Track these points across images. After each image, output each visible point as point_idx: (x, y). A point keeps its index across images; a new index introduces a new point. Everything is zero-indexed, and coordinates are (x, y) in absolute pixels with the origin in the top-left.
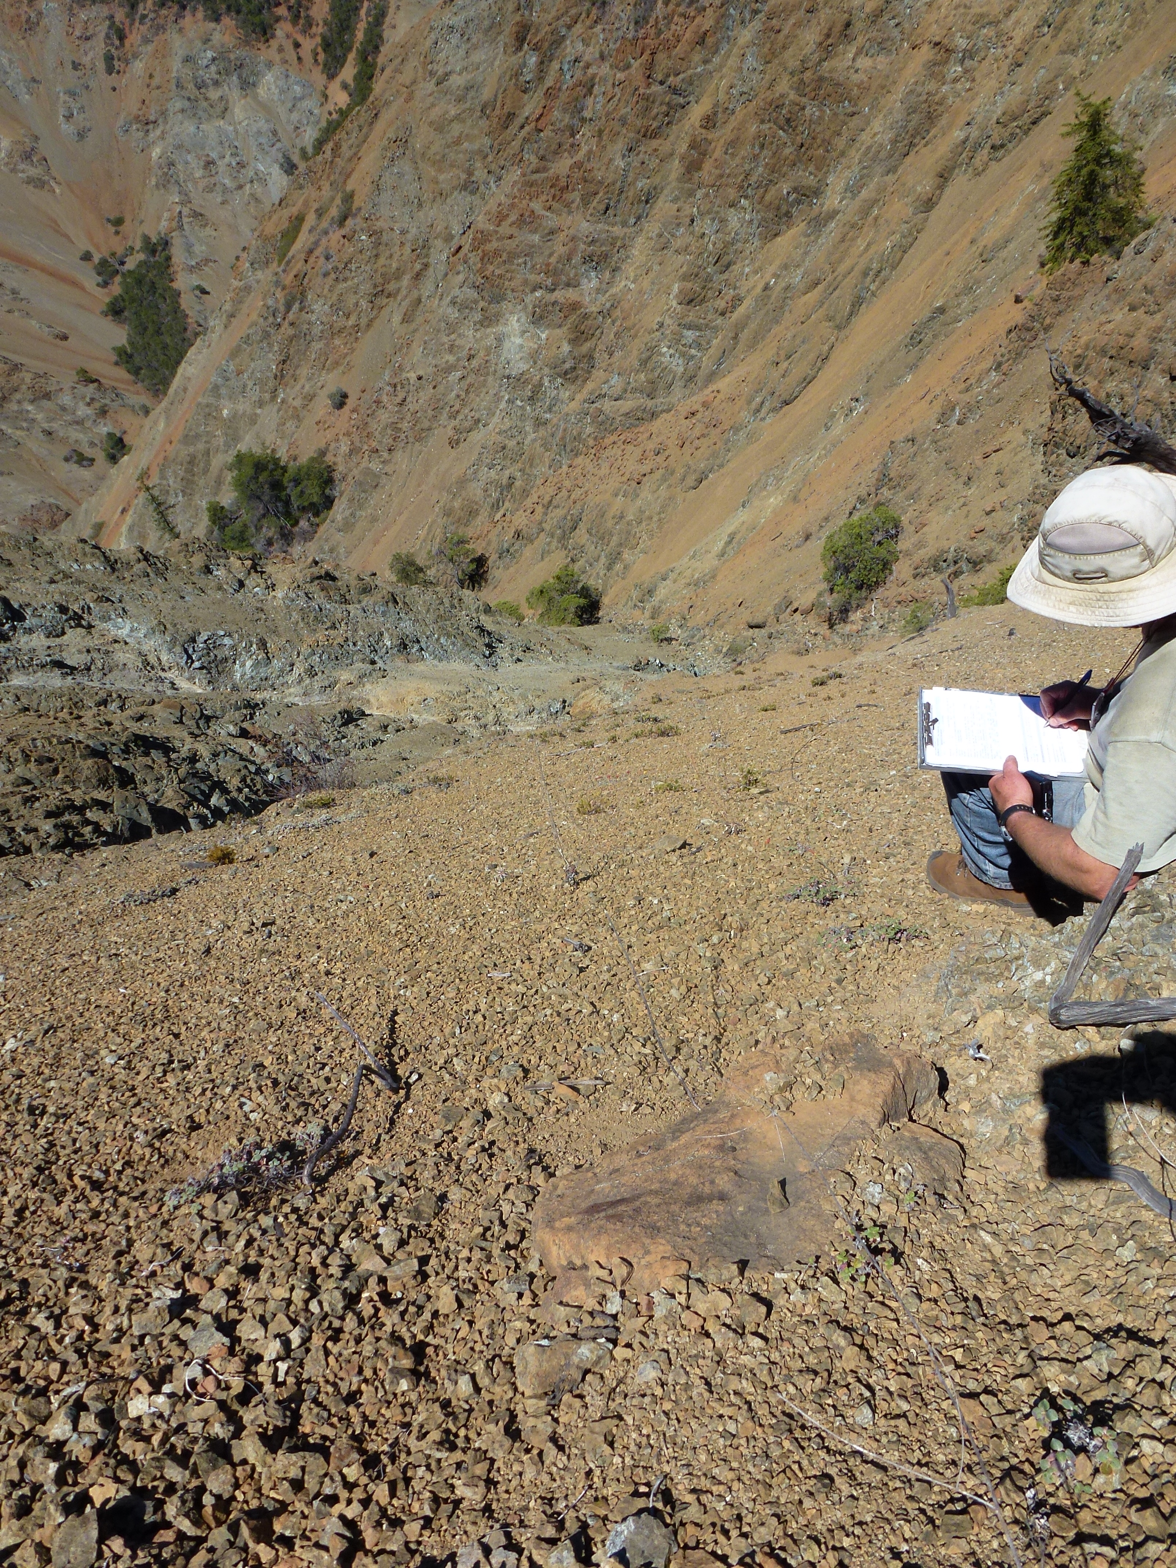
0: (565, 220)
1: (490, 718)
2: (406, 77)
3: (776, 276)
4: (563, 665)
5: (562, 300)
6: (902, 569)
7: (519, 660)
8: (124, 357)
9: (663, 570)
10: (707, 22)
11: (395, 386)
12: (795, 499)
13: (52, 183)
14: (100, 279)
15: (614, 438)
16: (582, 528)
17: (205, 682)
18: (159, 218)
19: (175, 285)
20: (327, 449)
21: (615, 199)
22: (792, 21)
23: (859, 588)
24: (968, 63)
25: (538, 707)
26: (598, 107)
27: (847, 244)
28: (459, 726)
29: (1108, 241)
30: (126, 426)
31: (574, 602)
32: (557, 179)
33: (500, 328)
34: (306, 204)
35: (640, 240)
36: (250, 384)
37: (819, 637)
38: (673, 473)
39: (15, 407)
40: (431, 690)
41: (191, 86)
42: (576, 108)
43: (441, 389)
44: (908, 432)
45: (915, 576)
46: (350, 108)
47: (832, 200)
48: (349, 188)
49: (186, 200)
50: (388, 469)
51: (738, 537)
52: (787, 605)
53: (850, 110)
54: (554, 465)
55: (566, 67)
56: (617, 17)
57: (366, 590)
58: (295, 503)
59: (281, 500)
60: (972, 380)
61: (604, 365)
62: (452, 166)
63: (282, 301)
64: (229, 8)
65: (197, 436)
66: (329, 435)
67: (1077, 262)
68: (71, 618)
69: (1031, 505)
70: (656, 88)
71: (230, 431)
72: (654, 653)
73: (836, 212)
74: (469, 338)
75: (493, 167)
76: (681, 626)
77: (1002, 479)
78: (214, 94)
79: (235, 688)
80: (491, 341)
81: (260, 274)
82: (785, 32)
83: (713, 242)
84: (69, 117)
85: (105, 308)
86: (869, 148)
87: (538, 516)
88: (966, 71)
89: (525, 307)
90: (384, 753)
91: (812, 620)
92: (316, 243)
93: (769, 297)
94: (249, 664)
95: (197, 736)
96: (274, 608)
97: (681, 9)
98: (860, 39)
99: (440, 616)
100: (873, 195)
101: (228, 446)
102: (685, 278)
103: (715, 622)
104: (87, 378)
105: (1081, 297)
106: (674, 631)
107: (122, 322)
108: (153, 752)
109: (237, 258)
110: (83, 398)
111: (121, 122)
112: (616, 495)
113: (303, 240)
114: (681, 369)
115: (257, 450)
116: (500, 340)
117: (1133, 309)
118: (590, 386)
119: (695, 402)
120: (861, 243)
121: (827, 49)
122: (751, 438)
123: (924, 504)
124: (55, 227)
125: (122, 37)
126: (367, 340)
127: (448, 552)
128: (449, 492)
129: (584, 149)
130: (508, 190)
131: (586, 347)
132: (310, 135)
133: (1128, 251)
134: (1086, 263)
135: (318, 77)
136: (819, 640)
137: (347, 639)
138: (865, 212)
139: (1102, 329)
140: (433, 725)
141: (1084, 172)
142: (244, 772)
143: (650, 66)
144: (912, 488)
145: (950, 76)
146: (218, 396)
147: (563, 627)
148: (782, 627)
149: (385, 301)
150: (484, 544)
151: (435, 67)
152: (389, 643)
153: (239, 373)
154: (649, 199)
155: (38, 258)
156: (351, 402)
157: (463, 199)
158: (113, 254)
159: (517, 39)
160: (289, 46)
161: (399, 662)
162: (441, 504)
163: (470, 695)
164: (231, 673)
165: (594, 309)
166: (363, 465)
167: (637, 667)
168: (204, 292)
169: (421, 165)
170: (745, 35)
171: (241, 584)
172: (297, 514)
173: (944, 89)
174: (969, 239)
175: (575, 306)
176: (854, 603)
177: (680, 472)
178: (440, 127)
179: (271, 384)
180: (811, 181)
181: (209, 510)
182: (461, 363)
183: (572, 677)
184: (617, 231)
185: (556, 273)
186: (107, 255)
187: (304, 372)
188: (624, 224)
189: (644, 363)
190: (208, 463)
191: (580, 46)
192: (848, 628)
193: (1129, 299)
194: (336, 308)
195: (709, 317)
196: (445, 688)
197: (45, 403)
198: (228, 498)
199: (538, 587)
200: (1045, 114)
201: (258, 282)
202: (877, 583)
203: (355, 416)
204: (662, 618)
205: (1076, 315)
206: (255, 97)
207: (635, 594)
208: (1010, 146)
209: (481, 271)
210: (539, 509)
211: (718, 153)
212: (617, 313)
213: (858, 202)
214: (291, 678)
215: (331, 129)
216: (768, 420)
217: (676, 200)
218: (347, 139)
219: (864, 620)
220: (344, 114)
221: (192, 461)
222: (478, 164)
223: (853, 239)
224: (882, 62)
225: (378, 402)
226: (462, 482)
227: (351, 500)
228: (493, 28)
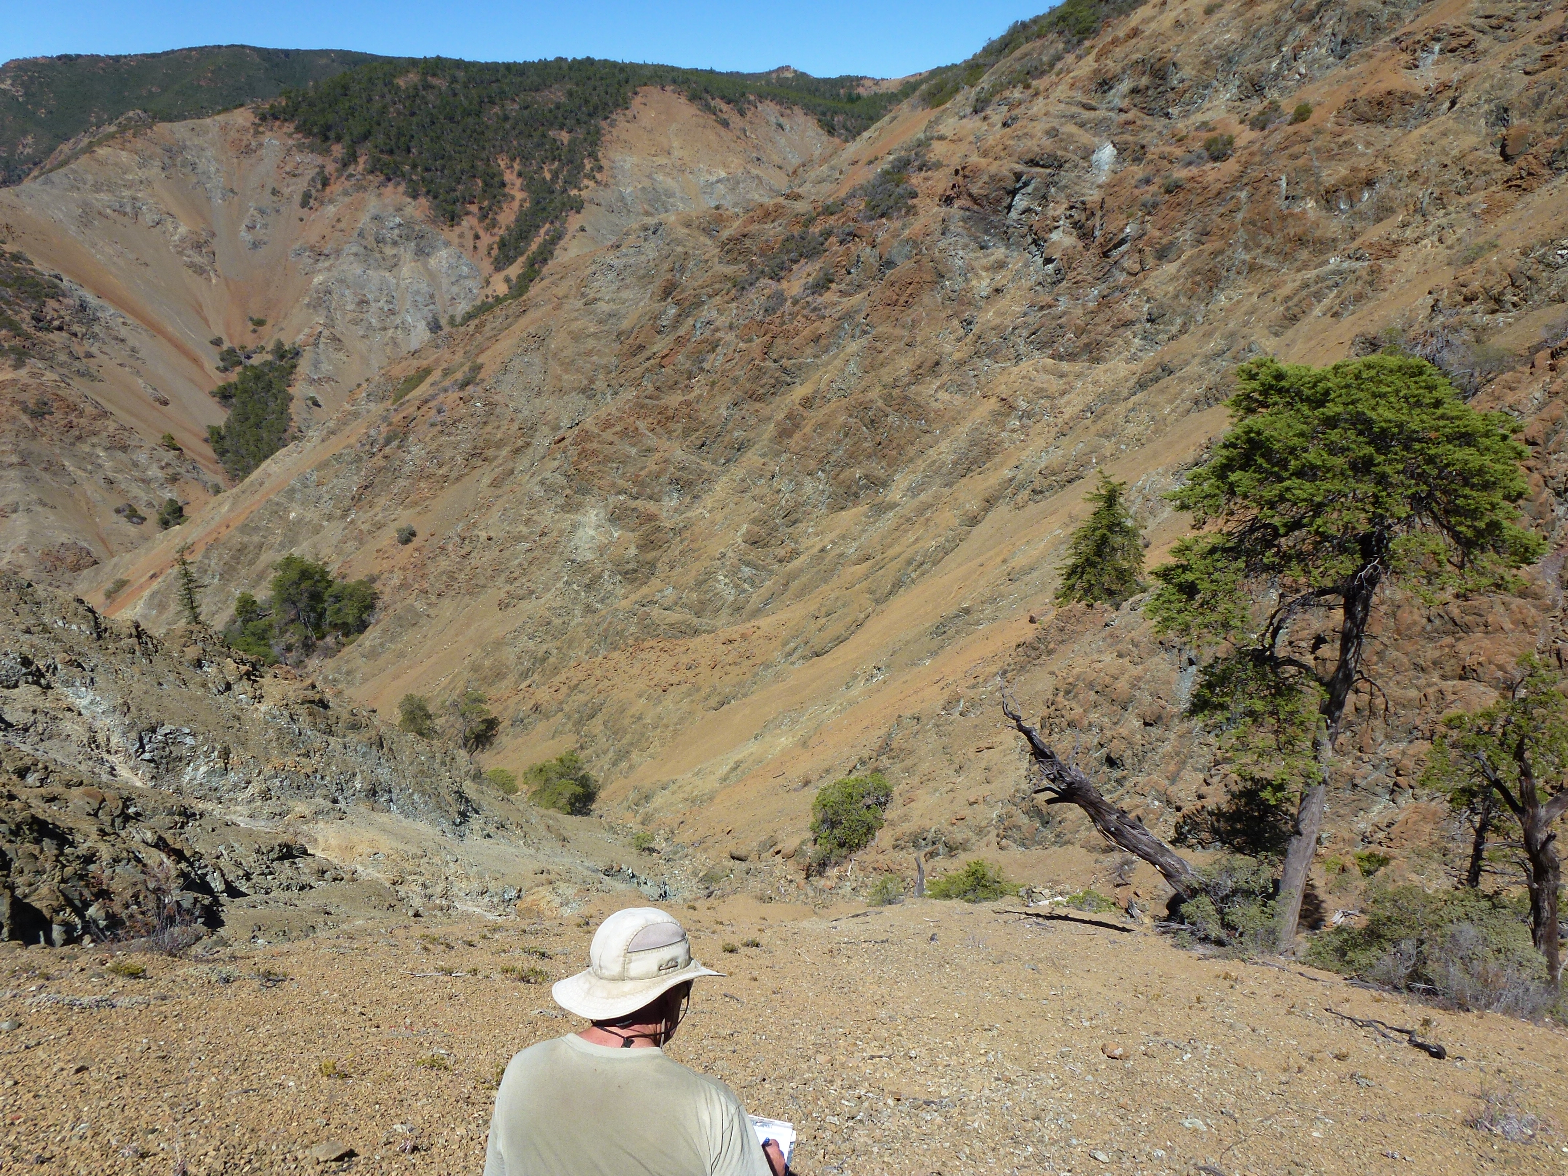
0: (664, 444)
1: (439, 889)
2: (560, 291)
3: (833, 542)
4: (532, 851)
5: (641, 509)
6: (883, 838)
7: (489, 836)
8: (216, 437)
9: (665, 779)
10: (825, 327)
11: (464, 539)
12: (804, 744)
13: (212, 274)
14: (221, 364)
15: (653, 643)
16: (600, 718)
17: (148, 776)
18: (299, 331)
19: (290, 390)
20: (379, 577)
21: (712, 438)
22: (893, 347)
23: (841, 845)
24: (1025, 421)
25: (492, 890)
26: (717, 363)
27: (897, 533)
28: (402, 891)
29: (1111, 593)
30: (191, 498)
31: (570, 788)
32: (666, 408)
33: (577, 517)
34: (437, 361)
35: (724, 479)
36: (326, 497)
37: (793, 885)
38: (698, 690)
39: (86, 448)
40: (386, 844)
41: (371, 239)
42: (698, 359)
43: (506, 554)
44: (915, 711)
45: (895, 847)
46: (506, 298)
47: (895, 494)
48: (479, 361)
49: (330, 323)
50: (432, 612)
51: (743, 766)
52: (771, 846)
53: (925, 428)
54: (591, 652)
55: (698, 325)
56: (751, 301)
57: (355, 727)
58: (329, 618)
59: (316, 612)
60: (980, 680)
61: (662, 576)
62: (578, 370)
63: (384, 435)
64: (428, 192)
65: (256, 529)
66: (386, 565)
67: (1083, 603)
68: (30, 673)
69: (1010, 806)
70: (769, 364)
71: (290, 534)
72: (630, 861)
73: (895, 505)
74: (547, 516)
75: (613, 382)
76: (667, 840)
77: (989, 775)
78: (389, 251)
79: (179, 791)
80: (566, 525)
81: (372, 406)
82: (885, 354)
83: (786, 499)
84: (251, 228)
85: (215, 389)
86: (934, 462)
87: (560, 696)
88: (1023, 426)
89: (607, 506)
90: (309, 901)
91: (791, 865)
92: (434, 397)
93: (823, 559)
94: (203, 769)
95: (106, 834)
96: (252, 720)
97: (805, 312)
98: (944, 377)
99: (422, 772)
100: (930, 500)
101: (282, 545)
102: (754, 522)
103: (700, 844)
104: (171, 444)
105: (1082, 633)
106: (659, 843)
107: (229, 407)
108: (46, 842)
109: (359, 385)
110: (159, 461)
111: (297, 246)
112: (640, 696)
113: (423, 389)
114: (732, 598)
115: (309, 559)
116: (575, 527)
117: (1120, 656)
118: (645, 590)
119: (734, 631)
120: (911, 537)
121: (917, 375)
122: (778, 677)
123: (917, 781)
124: (198, 310)
125: (325, 183)
126: (452, 492)
127: (462, 706)
128: (484, 649)
129: (697, 392)
130: (621, 405)
131: (650, 556)
132: (462, 308)
133: (1126, 605)
134: (1090, 606)
135: (487, 266)
136: (792, 888)
137: (316, 771)
138: (921, 510)
139: (1094, 665)
140: (374, 884)
141: (1098, 533)
142: (139, 887)
143: (769, 346)
144: (909, 762)
145: (1010, 427)
146: (291, 499)
147: (552, 812)
148: (761, 866)
149: (480, 463)
150: (501, 708)
151: (588, 291)
152: (358, 786)
153: (320, 484)
154: (741, 447)
155: (170, 329)
156: (416, 542)
157: (578, 400)
158: (243, 348)
159: (664, 291)
160: (469, 236)
161: (363, 808)
162: (472, 658)
163: (425, 860)
164: (180, 774)
165: (668, 525)
166: (408, 602)
167: (608, 872)
168: (316, 404)
169: (550, 361)
170: (853, 347)
171: (228, 687)
172: (327, 628)
173: (1003, 434)
174: (1002, 557)
175: (651, 518)
176: (833, 859)
177: (705, 691)
178: (576, 337)
179: (347, 503)
180: (881, 473)
181: (239, 600)
182: (533, 537)
183: (537, 867)
184: (707, 465)
185: (642, 484)
186: (237, 347)
187: (382, 501)
188: (714, 462)
189: (699, 584)
190: (258, 555)
191: (714, 314)
192: (822, 883)
193: (1119, 646)
194: (432, 455)
195: (768, 560)
196: (401, 846)
197: (120, 455)
198: (262, 594)
199: (539, 764)
200: (1079, 478)
201: (368, 411)
202: (858, 845)
203: (417, 554)
204: (651, 827)
205: (1076, 647)
206: (425, 265)
207: (632, 796)
208: (1047, 494)
209: (575, 463)
210: (564, 690)
211: (808, 429)
212: (687, 534)
213: (915, 502)
214: (242, 796)
215: (485, 308)
216: (797, 666)
217: (763, 455)
218: (493, 322)
219: (839, 878)
220: (498, 300)
221: (242, 549)
222: (601, 376)
223: (905, 531)
224: (958, 399)
225: (442, 548)
226: (499, 644)
227: (385, 631)
228: (645, 278)
